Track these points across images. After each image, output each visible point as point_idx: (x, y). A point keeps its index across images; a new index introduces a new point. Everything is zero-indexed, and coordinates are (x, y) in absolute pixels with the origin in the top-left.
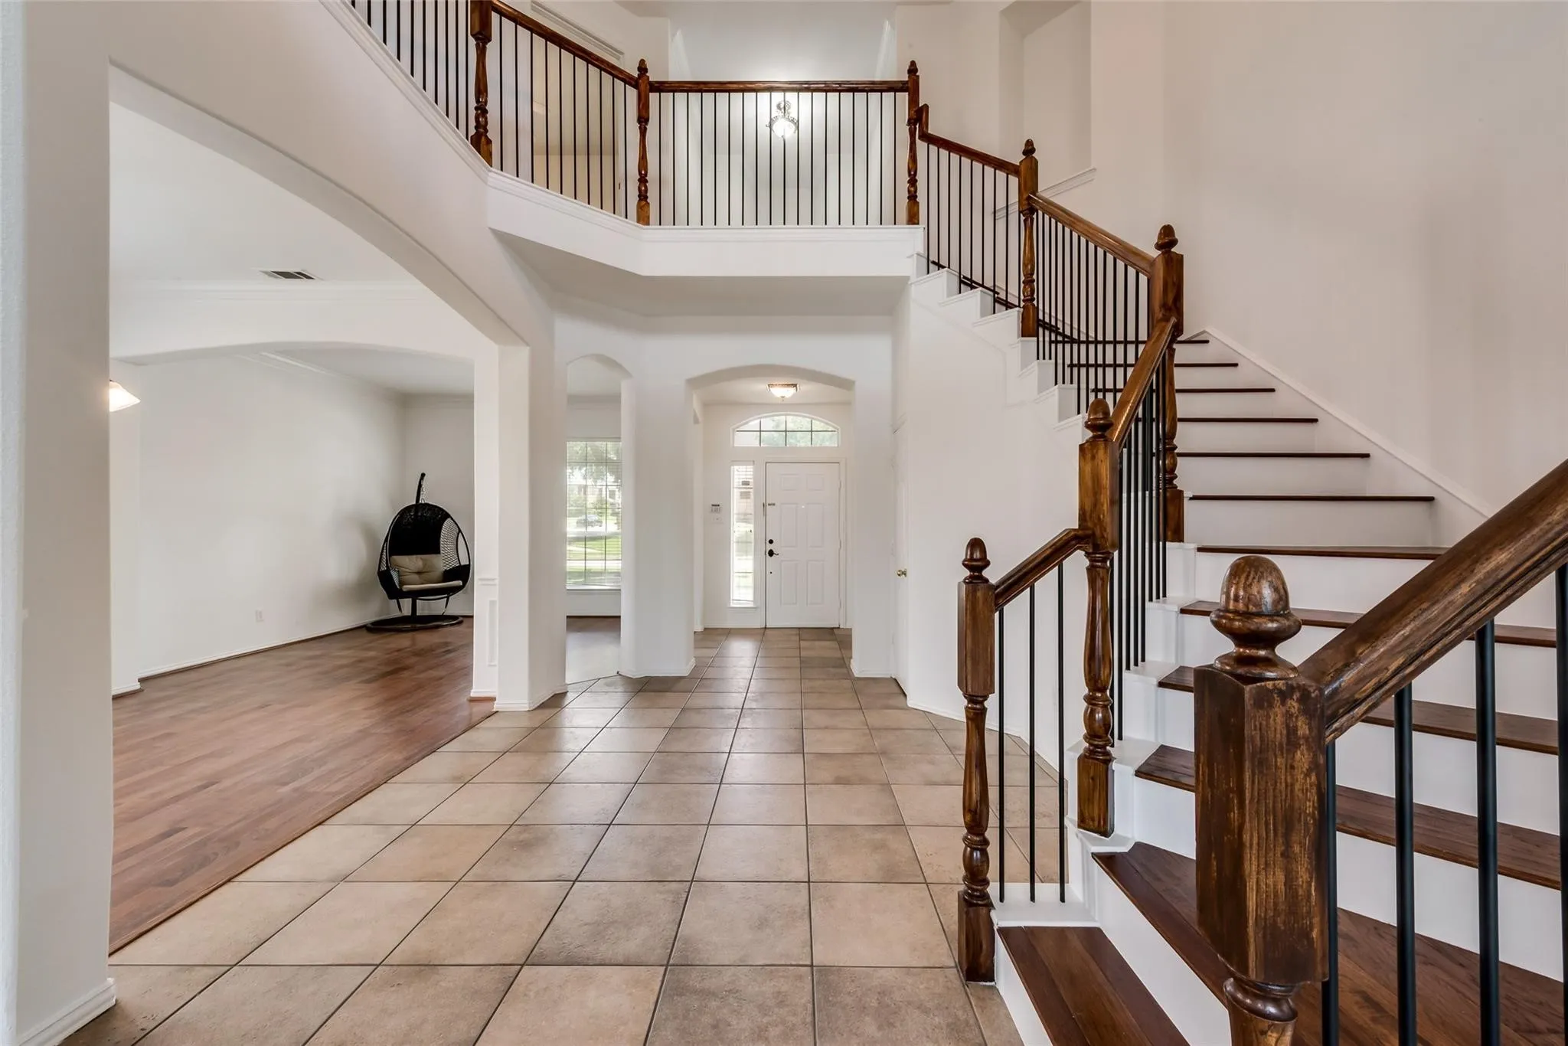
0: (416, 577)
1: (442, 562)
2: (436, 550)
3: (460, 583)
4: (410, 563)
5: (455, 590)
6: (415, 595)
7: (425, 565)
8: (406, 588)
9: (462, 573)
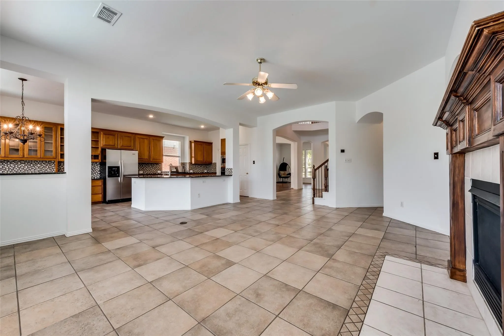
0: (283, 175)
1: (287, 172)
2: (286, 171)
3: (289, 176)
4: (282, 172)
5: (289, 177)
6: (283, 177)
7: (284, 173)
8: (282, 176)
9: (290, 174)
